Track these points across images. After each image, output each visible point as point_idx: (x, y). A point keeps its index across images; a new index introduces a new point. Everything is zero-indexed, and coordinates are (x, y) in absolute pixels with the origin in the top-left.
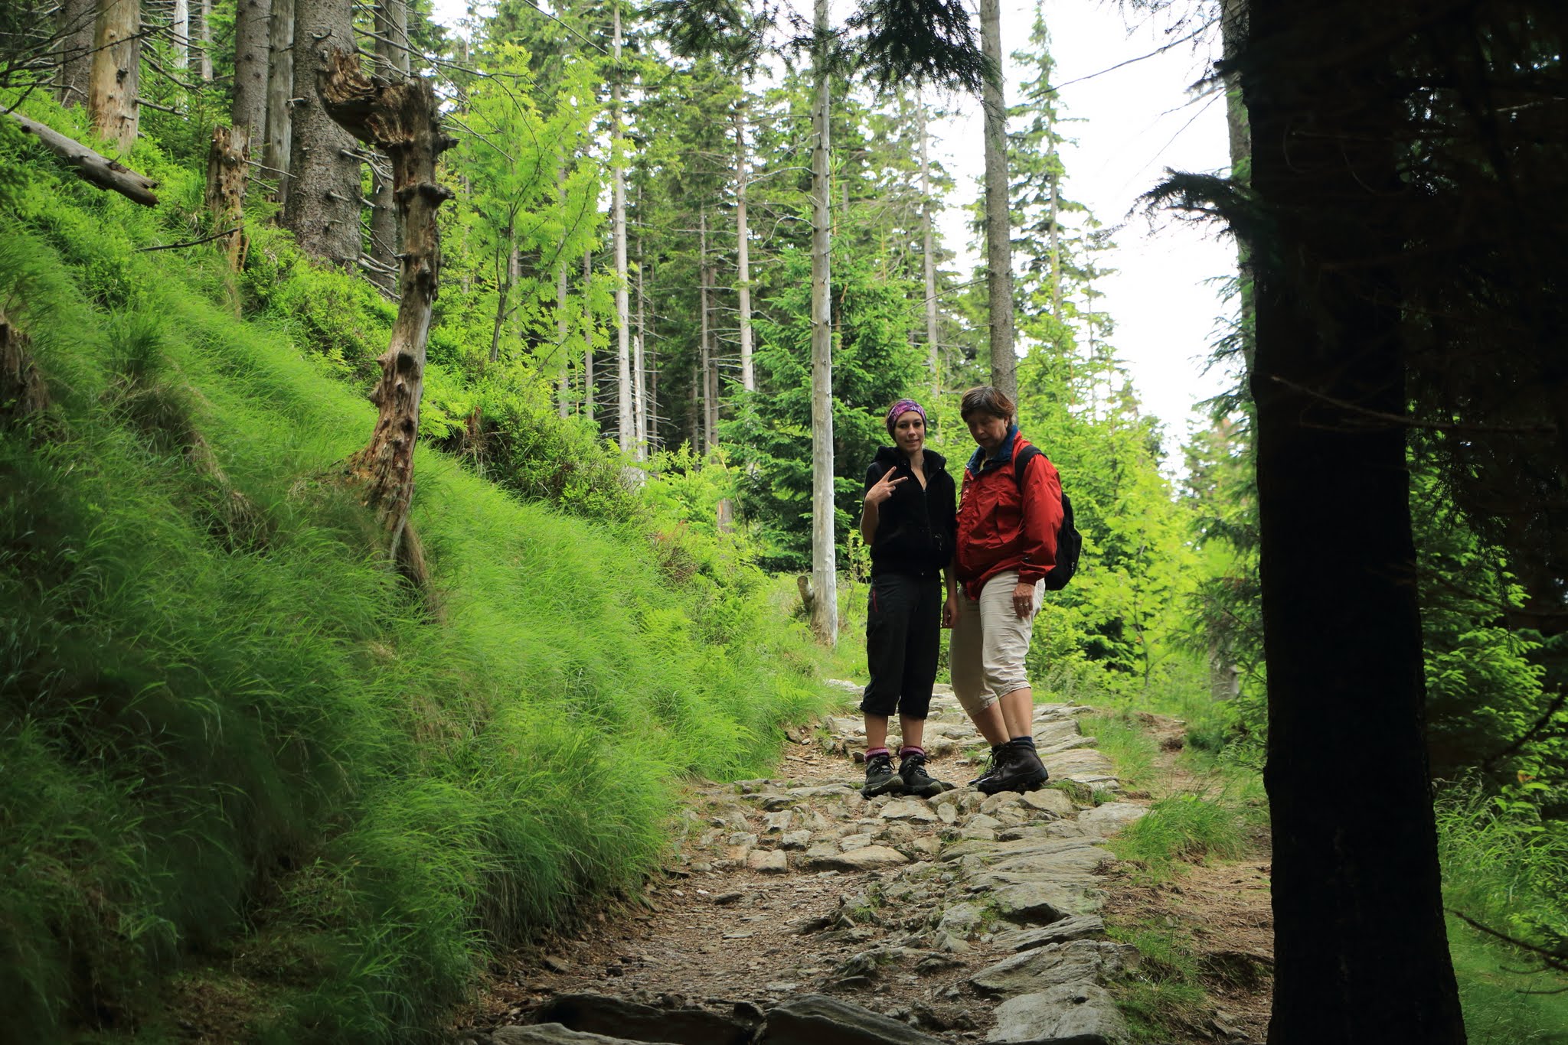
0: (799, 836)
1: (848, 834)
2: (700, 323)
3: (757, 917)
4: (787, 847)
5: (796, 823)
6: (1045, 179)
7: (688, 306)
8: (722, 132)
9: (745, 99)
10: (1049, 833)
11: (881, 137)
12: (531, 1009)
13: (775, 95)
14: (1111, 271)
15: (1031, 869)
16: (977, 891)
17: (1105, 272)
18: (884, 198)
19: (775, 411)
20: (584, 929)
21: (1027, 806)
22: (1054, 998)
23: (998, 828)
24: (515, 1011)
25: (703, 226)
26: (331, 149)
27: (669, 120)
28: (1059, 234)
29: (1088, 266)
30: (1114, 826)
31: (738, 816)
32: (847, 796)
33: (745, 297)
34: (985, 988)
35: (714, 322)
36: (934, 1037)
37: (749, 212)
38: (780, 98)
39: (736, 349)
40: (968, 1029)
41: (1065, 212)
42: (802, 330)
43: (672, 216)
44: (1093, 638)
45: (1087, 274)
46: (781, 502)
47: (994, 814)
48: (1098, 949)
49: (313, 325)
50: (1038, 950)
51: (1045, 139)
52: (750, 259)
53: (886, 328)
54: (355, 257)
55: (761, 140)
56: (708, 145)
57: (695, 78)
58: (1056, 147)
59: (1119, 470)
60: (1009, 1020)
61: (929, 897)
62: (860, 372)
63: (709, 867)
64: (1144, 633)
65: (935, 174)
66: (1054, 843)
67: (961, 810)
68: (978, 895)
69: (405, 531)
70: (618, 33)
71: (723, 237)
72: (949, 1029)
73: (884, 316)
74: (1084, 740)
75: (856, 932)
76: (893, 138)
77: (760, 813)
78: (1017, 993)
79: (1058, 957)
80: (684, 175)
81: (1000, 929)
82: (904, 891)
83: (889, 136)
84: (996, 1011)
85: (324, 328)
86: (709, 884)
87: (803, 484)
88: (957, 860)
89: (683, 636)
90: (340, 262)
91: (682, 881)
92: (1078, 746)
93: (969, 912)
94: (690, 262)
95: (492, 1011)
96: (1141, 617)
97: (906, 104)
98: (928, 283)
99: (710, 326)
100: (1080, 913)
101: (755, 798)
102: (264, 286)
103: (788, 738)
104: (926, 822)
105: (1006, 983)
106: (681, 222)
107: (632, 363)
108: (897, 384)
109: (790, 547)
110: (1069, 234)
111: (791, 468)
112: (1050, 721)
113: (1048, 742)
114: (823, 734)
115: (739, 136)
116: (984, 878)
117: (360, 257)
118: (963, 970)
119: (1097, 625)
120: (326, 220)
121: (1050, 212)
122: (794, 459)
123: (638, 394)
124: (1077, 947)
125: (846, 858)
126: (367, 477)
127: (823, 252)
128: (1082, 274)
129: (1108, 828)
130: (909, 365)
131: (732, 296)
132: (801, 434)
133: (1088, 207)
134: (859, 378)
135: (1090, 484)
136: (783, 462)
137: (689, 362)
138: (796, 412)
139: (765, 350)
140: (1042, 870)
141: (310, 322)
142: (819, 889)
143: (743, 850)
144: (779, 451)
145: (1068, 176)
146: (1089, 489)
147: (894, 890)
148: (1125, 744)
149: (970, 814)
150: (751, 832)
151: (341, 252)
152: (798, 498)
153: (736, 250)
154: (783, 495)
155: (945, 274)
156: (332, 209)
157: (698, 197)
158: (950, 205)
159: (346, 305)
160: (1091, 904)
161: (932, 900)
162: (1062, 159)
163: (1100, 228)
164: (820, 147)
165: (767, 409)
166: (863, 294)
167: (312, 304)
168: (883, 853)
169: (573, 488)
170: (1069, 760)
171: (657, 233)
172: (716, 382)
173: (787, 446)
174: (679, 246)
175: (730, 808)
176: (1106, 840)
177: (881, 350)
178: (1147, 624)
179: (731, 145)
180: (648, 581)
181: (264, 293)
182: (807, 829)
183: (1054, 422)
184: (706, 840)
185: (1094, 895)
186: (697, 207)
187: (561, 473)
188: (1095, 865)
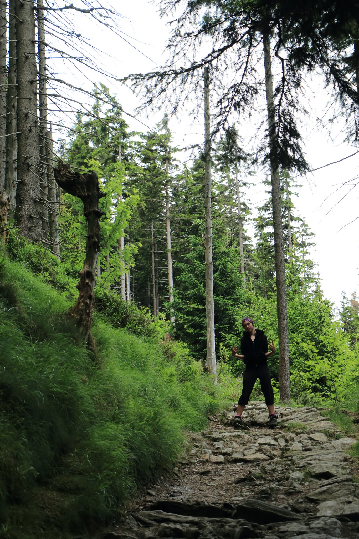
0: (228, 450)
1: (245, 449)
2: (152, 265)
3: (217, 478)
4: (224, 454)
5: (226, 446)
6: (286, 209)
7: (146, 259)
8: (160, 192)
9: (169, 179)
10: (322, 448)
11: (222, 193)
12: (147, 507)
13: (180, 178)
14: (312, 244)
15: (319, 460)
16: (301, 467)
17: (310, 244)
18: (223, 216)
19: (186, 298)
20: (158, 481)
21: (311, 439)
22: (340, 502)
23: (302, 447)
24: (142, 507)
25: (152, 228)
26: (31, 199)
27: (140, 187)
28: (292, 230)
29: (303, 242)
30: (346, 446)
31: (204, 443)
32: (243, 436)
33: (170, 255)
34: (312, 499)
35: (157, 264)
36: (298, 514)
37: (171, 222)
38: (182, 179)
39: (166, 275)
40: (309, 513)
41: (294, 221)
42: (197, 267)
43: (140, 225)
44: (314, 384)
45: (303, 245)
46: (189, 333)
47: (300, 442)
48: (353, 485)
49: (33, 264)
50: (330, 486)
51: (285, 193)
52: (171, 240)
53: (229, 266)
54: (40, 239)
55: (174, 195)
56: (155, 197)
57: (150, 171)
58: (290, 196)
59: (322, 320)
60: (324, 509)
61: (282, 470)
62: (220, 282)
63: (196, 461)
64: (334, 383)
65: (242, 207)
66: (325, 451)
67: (287, 441)
68: (302, 469)
69: (89, 335)
70: (120, 154)
71: (161, 233)
72: (302, 512)
73: (228, 261)
74: (325, 418)
75: (258, 482)
76: (226, 193)
77: (211, 442)
78: (324, 501)
79: (338, 488)
80: (146, 208)
81: (312, 481)
82: (273, 468)
83: (224, 193)
84: (318, 507)
85: (38, 265)
86: (197, 467)
87: (201, 327)
88: (290, 458)
89: (175, 378)
90: (36, 241)
91: (187, 466)
92: (323, 420)
93: (298, 474)
94: (147, 242)
95: (133, 508)
96: (333, 376)
97: (231, 181)
98: (241, 249)
99: (155, 267)
100: (341, 474)
101: (210, 437)
102: (15, 249)
103: (209, 419)
104: (274, 445)
105: (320, 497)
106: (144, 226)
107: (126, 281)
108: (234, 287)
109: (193, 351)
110: (295, 230)
111: (193, 320)
112: (309, 412)
113: (311, 419)
114: (222, 418)
115: (167, 193)
116: (302, 463)
117: (42, 239)
118: (302, 493)
119: (316, 379)
120: (30, 225)
121: (288, 221)
122: (194, 316)
123: (128, 293)
124: (345, 485)
125: (247, 458)
126: (77, 317)
127: (209, 236)
128: (301, 245)
129: (344, 446)
130: (238, 280)
131: (164, 255)
132: (197, 307)
133: (303, 219)
134: (219, 285)
135: (311, 325)
136: (190, 318)
137: (146, 281)
138: (195, 298)
139: (183, 275)
140: (323, 460)
141: (32, 263)
142: (239, 469)
143: (208, 455)
144: (188, 313)
145: (294, 208)
146: (311, 327)
147: (269, 468)
148: (341, 419)
149: (290, 442)
150: (209, 449)
151: (35, 237)
152: (195, 332)
153: (165, 237)
154: (191, 331)
155: (247, 245)
156: (32, 221)
157: (151, 216)
158: (249, 219)
159: (44, 256)
160: (344, 472)
161: (285, 471)
162: (292, 201)
163: (307, 227)
164: (207, 197)
165: (183, 297)
166: (220, 253)
167: (33, 256)
168: (260, 456)
169: (130, 323)
170: (321, 425)
171: (134, 231)
172: (157, 288)
173: (192, 311)
174: (143, 236)
175: (200, 440)
176: (345, 450)
177: (228, 274)
178: (336, 379)
179: (164, 197)
180: (160, 358)
181: (15, 252)
182: (230, 448)
183: (296, 301)
184: (193, 452)
185: (345, 468)
186: (150, 220)
187: (125, 318)
188: (342, 459)
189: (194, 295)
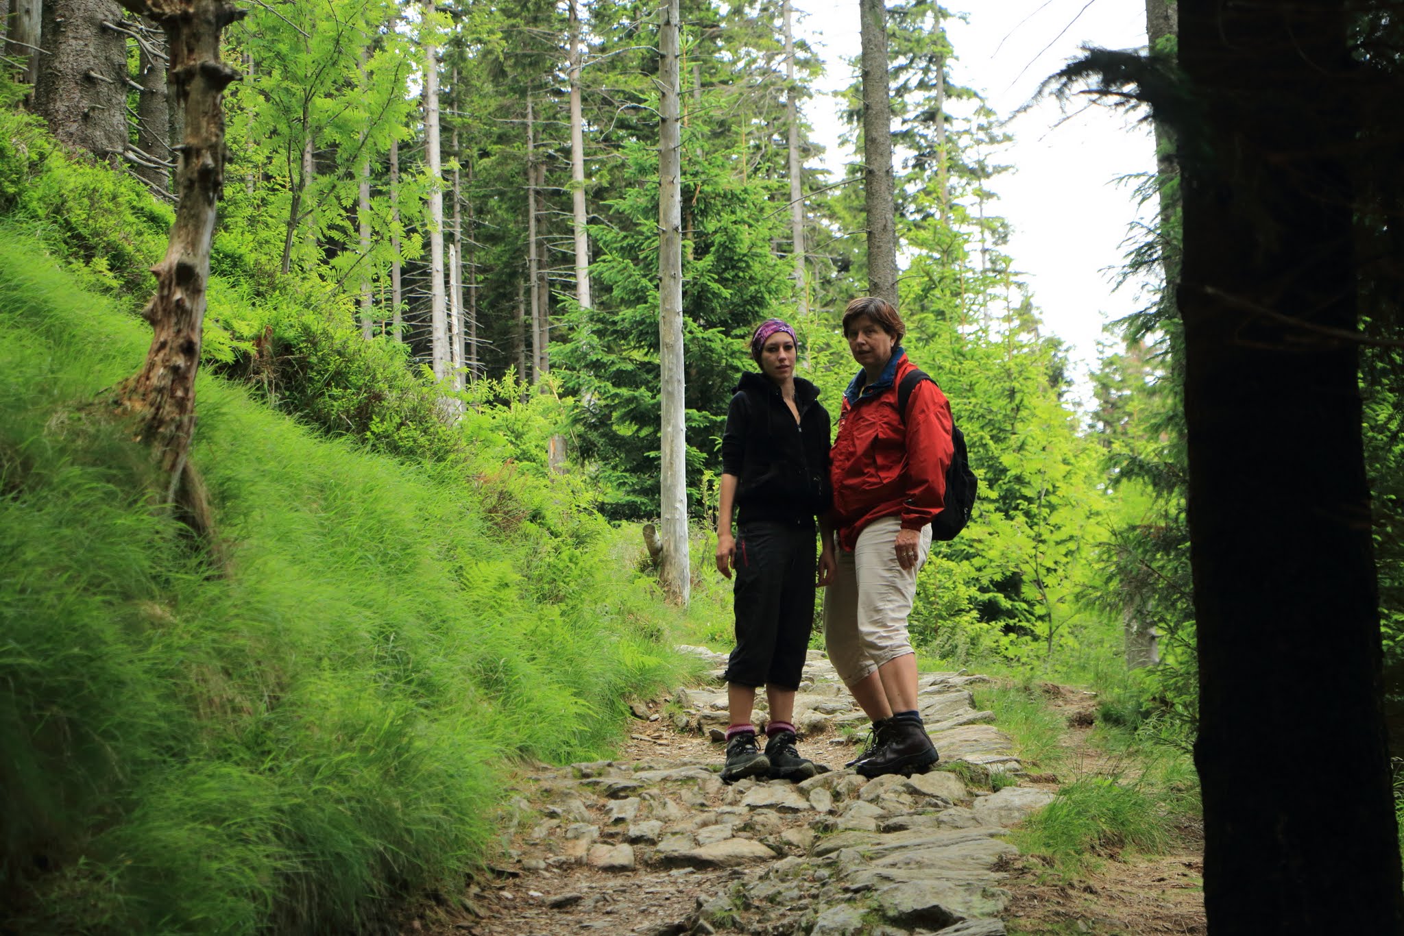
0: (648, 828)
1: (705, 824)
2: (527, 229)
3: (600, 923)
4: (634, 841)
5: (645, 812)
6: (930, 60)
7: (513, 209)
8: (552, 5)
10: (939, 823)
11: (737, 11)
14: (1005, 169)
15: (920, 865)
16: (856, 891)
17: (999, 170)
18: (742, 83)
19: (615, 332)
21: (913, 791)
23: (882, 817)
25: (530, 116)
26: (90, 20)
28: (947, 126)
29: (979, 162)
30: (1016, 814)
31: (576, 804)
32: (704, 781)
33: (579, 199)
35: (544, 228)
37: (584, 100)
39: (569, 260)
41: (954, 99)
42: (648, 238)
43: (493, 104)
44: (987, 596)
45: (979, 172)
46: (622, 438)
47: (875, 800)
49: (71, 229)
51: (930, 14)
52: (585, 154)
53: (746, 237)
54: (120, 150)
55: (597, 15)
56: (535, 20)
58: (943, 23)
59: (1017, 401)
61: (800, 898)
62: (714, 286)
63: (542, 865)
64: (1046, 590)
65: (801, 54)
66: (945, 834)
67: (837, 796)
68: (858, 896)
69: (185, 472)
71: (554, 128)
73: (743, 222)
74: (979, 714)
76: (752, 12)
77: (602, 801)
80: (507, 56)
82: (771, 891)
83: (747, 10)
85: (85, 232)
86: (543, 884)
87: (650, 417)
88: (833, 855)
89: (511, 594)
90: (103, 155)
91: (511, 881)
92: (972, 722)
93: (847, 915)
94: (515, 158)
96: (1042, 571)
98: (793, 183)
99: (538, 233)
100: (977, 916)
101: (597, 783)
102: (13, 182)
103: (634, 714)
104: (795, 811)
106: (504, 111)
107: (447, 276)
108: (758, 301)
109: (634, 491)
110: (958, 126)
111: (634, 398)
112: (939, 692)
113: (937, 717)
114: (674, 709)
115: (572, 9)
116: (865, 876)
117: (127, 149)
119: (992, 581)
120: (85, 104)
121: (936, 99)
122: (638, 388)
123: (454, 312)
125: (704, 852)
126: (140, 408)
127: (672, 146)
128: (972, 172)
129: (1009, 817)
130: (772, 279)
131: (564, 198)
132: (646, 359)
133: (981, 94)
134: (714, 294)
135: (983, 416)
136: (625, 392)
137: (513, 275)
138: (641, 334)
139: (604, 261)
140: (932, 866)
141: (68, 226)
142: (672, 889)
143: (583, 844)
144: (620, 379)
145: (957, 58)
146: (982, 422)
147: (760, 890)
148: (1027, 719)
149: (847, 801)
150: (592, 823)
151: (103, 143)
152: (643, 433)
153: (569, 143)
154: (626, 430)
155: (813, 172)
156: (92, 91)
157: (524, 81)
158: (819, 91)
159: (111, 205)
160: (990, 905)
161: (804, 902)
162: (949, 37)
163: (992, 118)
164: (668, 23)
165: (606, 330)
166: (718, 195)
167: (70, 204)
168: (747, 847)
169: (382, 421)
170: (962, 738)
171: (476, 123)
172: (546, 299)
173: (630, 372)
174: (502, 139)
175: (567, 795)
176: (1007, 831)
177: (740, 260)
178: (1049, 580)
179: (562, 21)
180: (470, 530)
181: (12, 190)
182: (658, 819)
183: (941, 344)
184: (539, 833)
185: (993, 895)
186: (523, 93)
187: (367, 404)
188: (995, 859)
189: (642, 322)
